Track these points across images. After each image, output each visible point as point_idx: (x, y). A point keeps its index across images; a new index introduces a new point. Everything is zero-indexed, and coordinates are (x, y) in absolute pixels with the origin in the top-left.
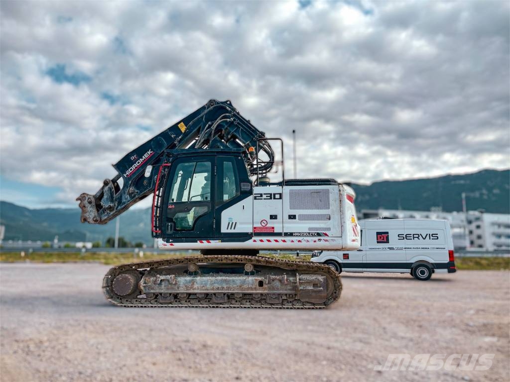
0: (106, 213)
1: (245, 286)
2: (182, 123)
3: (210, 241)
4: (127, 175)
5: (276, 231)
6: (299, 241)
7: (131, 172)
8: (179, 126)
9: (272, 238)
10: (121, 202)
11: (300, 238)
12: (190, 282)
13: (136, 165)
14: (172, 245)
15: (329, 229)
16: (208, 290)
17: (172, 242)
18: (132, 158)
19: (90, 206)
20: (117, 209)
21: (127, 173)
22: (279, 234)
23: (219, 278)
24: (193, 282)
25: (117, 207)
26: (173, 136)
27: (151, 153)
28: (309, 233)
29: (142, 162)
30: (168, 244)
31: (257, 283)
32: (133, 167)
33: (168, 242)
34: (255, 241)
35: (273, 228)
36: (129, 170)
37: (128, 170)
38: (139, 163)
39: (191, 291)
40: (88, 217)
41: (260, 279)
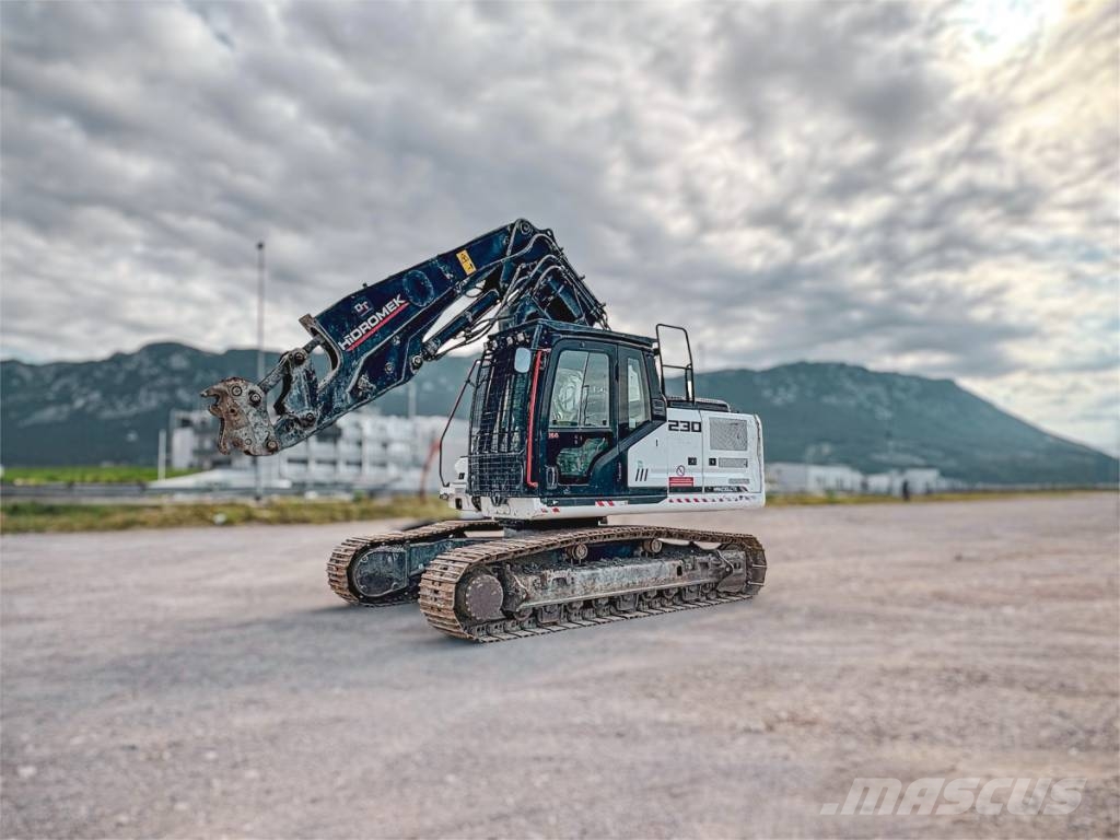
0: (292, 432)
1: (662, 577)
2: (465, 252)
3: (614, 502)
4: (347, 346)
5: (696, 484)
6: (721, 500)
7: (356, 339)
8: (459, 255)
9: (691, 496)
10: (331, 407)
11: (721, 495)
12: (589, 579)
13: (368, 324)
14: (556, 510)
15: (747, 481)
16: (614, 590)
17: (556, 505)
18: (359, 307)
19: (254, 410)
20: (319, 422)
21: (347, 342)
22: (698, 490)
23: (628, 567)
24: (593, 578)
25: (321, 419)
26: (448, 276)
27: (401, 304)
28: (729, 487)
29: (380, 321)
30: (550, 509)
31: (675, 571)
32: (361, 330)
33: (549, 504)
34: (671, 501)
35: (692, 479)
36: (352, 334)
37: (349, 333)
38: (373, 321)
39: (592, 595)
40: (244, 438)
41: (679, 563)
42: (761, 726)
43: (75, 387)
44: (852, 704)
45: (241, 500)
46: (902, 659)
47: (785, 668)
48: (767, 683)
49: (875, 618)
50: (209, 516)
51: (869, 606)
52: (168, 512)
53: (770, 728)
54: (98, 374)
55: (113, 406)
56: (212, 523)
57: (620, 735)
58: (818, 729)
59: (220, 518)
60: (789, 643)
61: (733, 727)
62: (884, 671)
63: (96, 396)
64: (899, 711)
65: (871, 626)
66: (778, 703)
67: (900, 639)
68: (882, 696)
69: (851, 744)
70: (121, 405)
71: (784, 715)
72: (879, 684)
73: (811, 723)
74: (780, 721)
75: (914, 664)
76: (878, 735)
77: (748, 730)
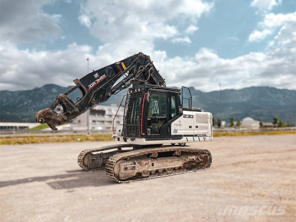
42: (251, 196)
43: (24, 98)
44: (274, 192)
45: (84, 134)
46: (287, 182)
47: (255, 183)
48: (251, 187)
49: (280, 171)
50: (76, 139)
51: (278, 168)
52: (65, 138)
53: (253, 196)
54: (31, 94)
55: (35, 104)
56: (77, 141)
57: (216, 196)
58: (265, 197)
59: (79, 140)
60: (255, 177)
61: (244, 196)
62: (282, 185)
63: (30, 101)
64: (286, 193)
65: (279, 173)
66: (254, 191)
67: (287, 177)
68: (282, 190)
69: (274, 200)
70: (37, 104)
71: (256, 193)
72: (280, 187)
73: (263, 196)
74: (255, 195)
75: (290, 183)
76: (281, 198)
77: (247, 197)
